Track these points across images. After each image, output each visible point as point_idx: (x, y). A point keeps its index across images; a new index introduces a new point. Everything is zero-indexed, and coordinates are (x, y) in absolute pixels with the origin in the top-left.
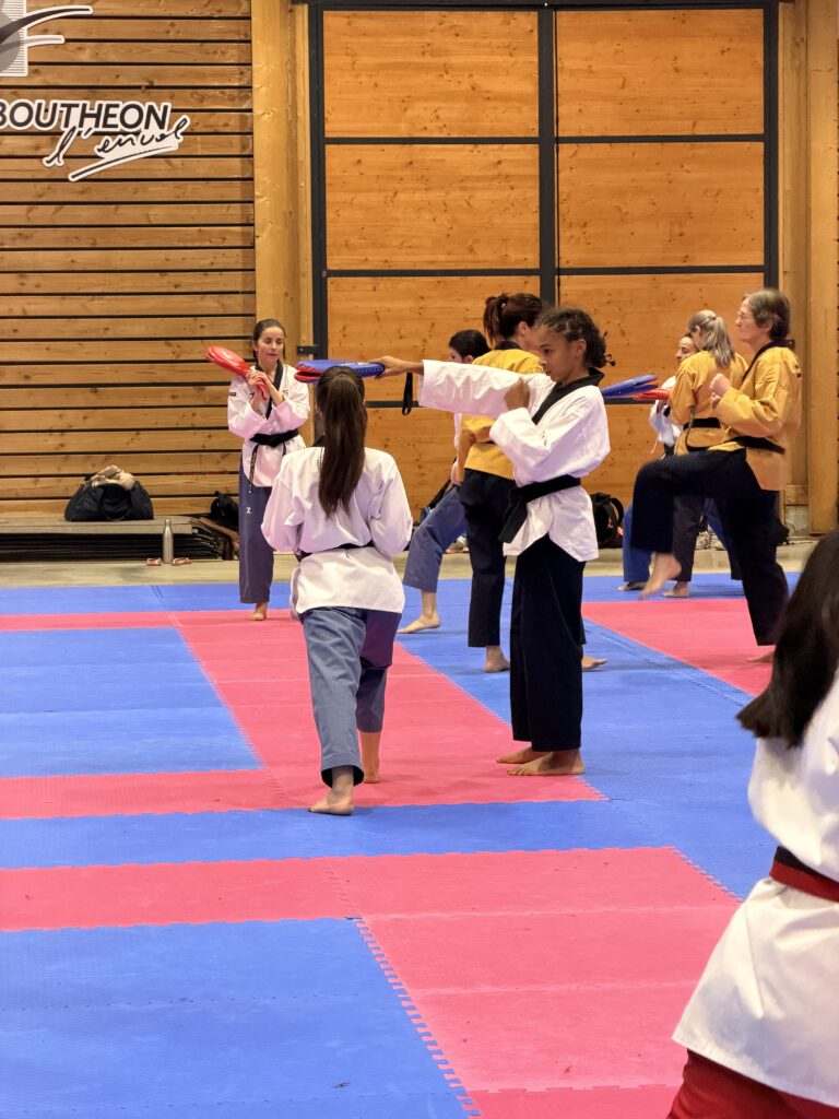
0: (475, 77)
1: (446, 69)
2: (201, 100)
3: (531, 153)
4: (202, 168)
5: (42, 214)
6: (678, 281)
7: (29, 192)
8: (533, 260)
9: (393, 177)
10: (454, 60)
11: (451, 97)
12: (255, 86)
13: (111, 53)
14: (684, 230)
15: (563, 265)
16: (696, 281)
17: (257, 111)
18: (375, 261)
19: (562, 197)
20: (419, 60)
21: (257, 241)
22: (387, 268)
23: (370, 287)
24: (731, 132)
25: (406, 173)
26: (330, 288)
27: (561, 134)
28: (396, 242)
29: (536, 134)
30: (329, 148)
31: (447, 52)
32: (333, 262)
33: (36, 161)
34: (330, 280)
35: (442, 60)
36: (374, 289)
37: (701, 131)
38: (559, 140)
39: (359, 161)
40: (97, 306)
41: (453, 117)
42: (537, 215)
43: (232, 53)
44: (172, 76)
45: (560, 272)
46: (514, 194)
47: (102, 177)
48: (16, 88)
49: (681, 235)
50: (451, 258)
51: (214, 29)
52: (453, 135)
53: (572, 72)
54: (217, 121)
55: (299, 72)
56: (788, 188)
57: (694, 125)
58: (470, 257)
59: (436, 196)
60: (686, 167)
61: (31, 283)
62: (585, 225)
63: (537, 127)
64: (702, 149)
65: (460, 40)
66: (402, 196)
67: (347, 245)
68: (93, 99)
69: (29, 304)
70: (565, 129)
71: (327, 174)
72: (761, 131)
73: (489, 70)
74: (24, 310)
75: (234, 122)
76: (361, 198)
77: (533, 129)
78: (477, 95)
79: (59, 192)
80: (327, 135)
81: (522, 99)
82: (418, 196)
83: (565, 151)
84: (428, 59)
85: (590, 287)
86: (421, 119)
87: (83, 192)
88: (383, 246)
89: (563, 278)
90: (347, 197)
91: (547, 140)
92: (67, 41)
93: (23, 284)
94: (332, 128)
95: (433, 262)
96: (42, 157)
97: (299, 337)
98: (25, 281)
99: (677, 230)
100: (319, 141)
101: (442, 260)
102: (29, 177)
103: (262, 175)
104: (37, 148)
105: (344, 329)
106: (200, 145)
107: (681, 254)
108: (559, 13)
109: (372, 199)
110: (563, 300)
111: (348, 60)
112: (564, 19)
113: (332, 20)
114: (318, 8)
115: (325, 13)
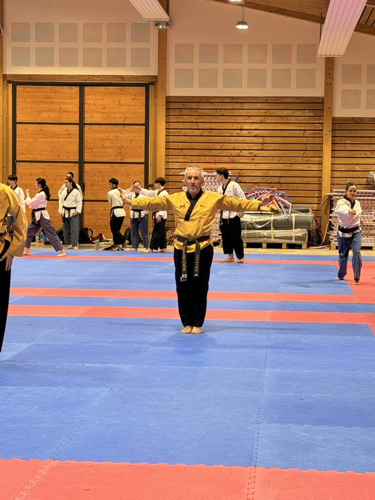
0: (61, 105)
1: (52, 103)
3: (77, 128)
6: (119, 166)
8: (77, 159)
9: (36, 134)
10: (53, 100)
11: (53, 111)
15: (85, 161)
16: (124, 166)
18: (30, 158)
19: (85, 141)
20: (44, 100)
22: (34, 160)
24: (136, 123)
25: (40, 133)
26: (17, 165)
27: (85, 122)
28: (36, 153)
29: (78, 122)
30: (17, 125)
31: (51, 98)
32: (18, 158)
34: (17, 163)
35: (51, 100)
36: (30, 166)
37: (126, 122)
38: (85, 124)
39: (26, 129)
41: (53, 117)
42: (78, 146)
46: (71, 140)
49: (120, 152)
50: (53, 158)
52: (53, 122)
53: (89, 104)
55: (9, 103)
56: (152, 139)
57: (124, 120)
58: (58, 157)
59: (49, 140)
60: (122, 133)
62: (92, 149)
64: (127, 127)
65: (56, 94)
66: (38, 140)
67: (22, 153)
70: (87, 121)
71: (17, 133)
72: (144, 123)
73: (64, 103)
76: (26, 140)
77: (77, 120)
78: (61, 111)
80: (17, 121)
81: (74, 112)
82: (43, 139)
83: (86, 127)
84: (46, 100)
85: (94, 167)
86: (45, 117)
88: (33, 154)
89: (85, 164)
90: (23, 139)
91: (82, 124)
94: (18, 119)
95: (47, 159)
100: (15, 123)
101: (50, 158)
105: (21, 177)
107: (120, 158)
108: (85, 87)
109: (30, 140)
110: (85, 171)
111: (24, 99)
112: (87, 89)
113: (19, 88)
114: (15, 85)
115: (17, 86)
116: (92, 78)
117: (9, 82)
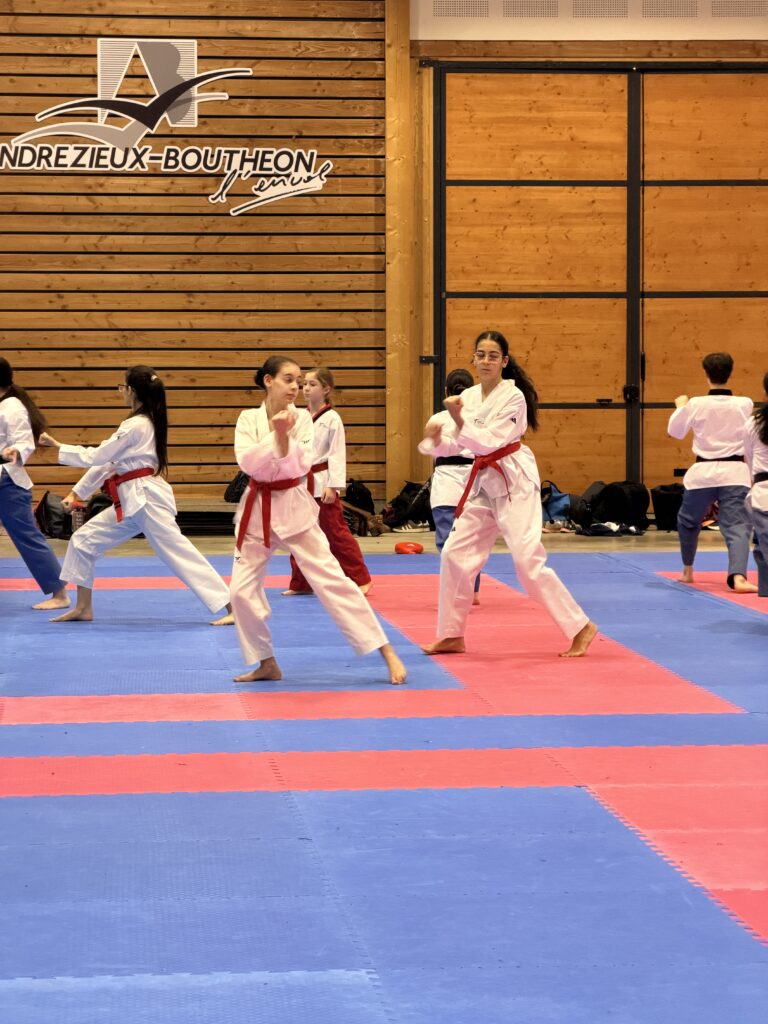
0: (574, 130)
1: (549, 122)
2: (342, 148)
3: (620, 194)
4: (342, 205)
5: (208, 243)
6: (745, 304)
7: (198, 224)
8: (620, 284)
9: (503, 214)
10: (556, 115)
11: (552, 146)
12: (388, 136)
13: (266, 107)
14: (750, 261)
15: (647, 289)
17: (390, 157)
18: (487, 284)
19: (646, 232)
20: (528, 115)
21: (388, 267)
22: (497, 291)
23: (483, 307)
25: (514, 210)
26: (449, 306)
27: (646, 178)
28: (504, 269)
29: (625, 178)
30: (449, 189)
31: (549, 108)
32: (451, 285)
33: (204, 198)
34: (448, 300)
35: (543, 115)
36: (486, 309)
37: (766, 176)
38: (645, 183)
39: (474, 200)
40: (252, 321)
41: (554, 163)
42: (626, 246)
43: (369, 108)
44: (318, 128)
45: (644, 295)
46: (606, 229)
47: (258, 212)
48: (186, 137)
49: (748, 264)
50: (551, 282)
51: (356, 88)
52: (554, 179)
53: (657, 126)
54: (355, 166)
55: (425, 125)
57: (760, 171)
58: (567, 282)
59: (539, 230)
60: (753, 207)
61: (198, 301)
62: (666, 255)
63: (625, 172)
65: (561, 98)
66: (510, 230)
67: (463, 271)
68: (251, 147)
69: (195, 319)
70: (649, 174)
71: (448, 211)
73: (586, 124)
74: (191, 324)
75: (369, 166)
76: (476, 231)
77: (622, 173)
78: (575, 145)
79: (223, 226)
80: (448, 178)
81: (613, 148)
82: (524, 230)
83: (649, 193)
84: (534, 114)
85: (669, 308)
86: (528, 164)
87: (242, 225)
88: (493, 272)
89: (646, 300)
90: (463, 230)
91: (634, 183)
92: (231, 97)
93: (190, 302)
94: (453, 171)
95: (536, 286)
96: (208, 195)
97: (421, 348)
98: (192, 299)
99: (744, 260)
100: (441, 183)
101: (544, 284)
102: (197, 212)
103: (393, 212)
104: (204, 188)
105: (460, 342)
106: (341, 186)
107: (748, 281)
108: (646, 76)
109: (485, 232)
110: (646, 319)
111: (467, 114)
112: (650, 81)
113: (454, 81)
114: (442, 71)
115: (448, 75)
116: (665, 50)
117: (425, 63)
